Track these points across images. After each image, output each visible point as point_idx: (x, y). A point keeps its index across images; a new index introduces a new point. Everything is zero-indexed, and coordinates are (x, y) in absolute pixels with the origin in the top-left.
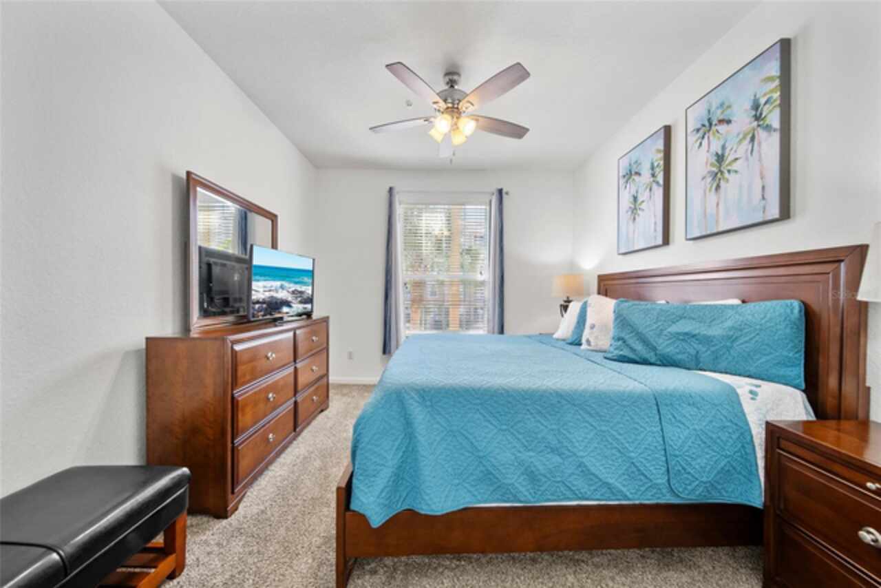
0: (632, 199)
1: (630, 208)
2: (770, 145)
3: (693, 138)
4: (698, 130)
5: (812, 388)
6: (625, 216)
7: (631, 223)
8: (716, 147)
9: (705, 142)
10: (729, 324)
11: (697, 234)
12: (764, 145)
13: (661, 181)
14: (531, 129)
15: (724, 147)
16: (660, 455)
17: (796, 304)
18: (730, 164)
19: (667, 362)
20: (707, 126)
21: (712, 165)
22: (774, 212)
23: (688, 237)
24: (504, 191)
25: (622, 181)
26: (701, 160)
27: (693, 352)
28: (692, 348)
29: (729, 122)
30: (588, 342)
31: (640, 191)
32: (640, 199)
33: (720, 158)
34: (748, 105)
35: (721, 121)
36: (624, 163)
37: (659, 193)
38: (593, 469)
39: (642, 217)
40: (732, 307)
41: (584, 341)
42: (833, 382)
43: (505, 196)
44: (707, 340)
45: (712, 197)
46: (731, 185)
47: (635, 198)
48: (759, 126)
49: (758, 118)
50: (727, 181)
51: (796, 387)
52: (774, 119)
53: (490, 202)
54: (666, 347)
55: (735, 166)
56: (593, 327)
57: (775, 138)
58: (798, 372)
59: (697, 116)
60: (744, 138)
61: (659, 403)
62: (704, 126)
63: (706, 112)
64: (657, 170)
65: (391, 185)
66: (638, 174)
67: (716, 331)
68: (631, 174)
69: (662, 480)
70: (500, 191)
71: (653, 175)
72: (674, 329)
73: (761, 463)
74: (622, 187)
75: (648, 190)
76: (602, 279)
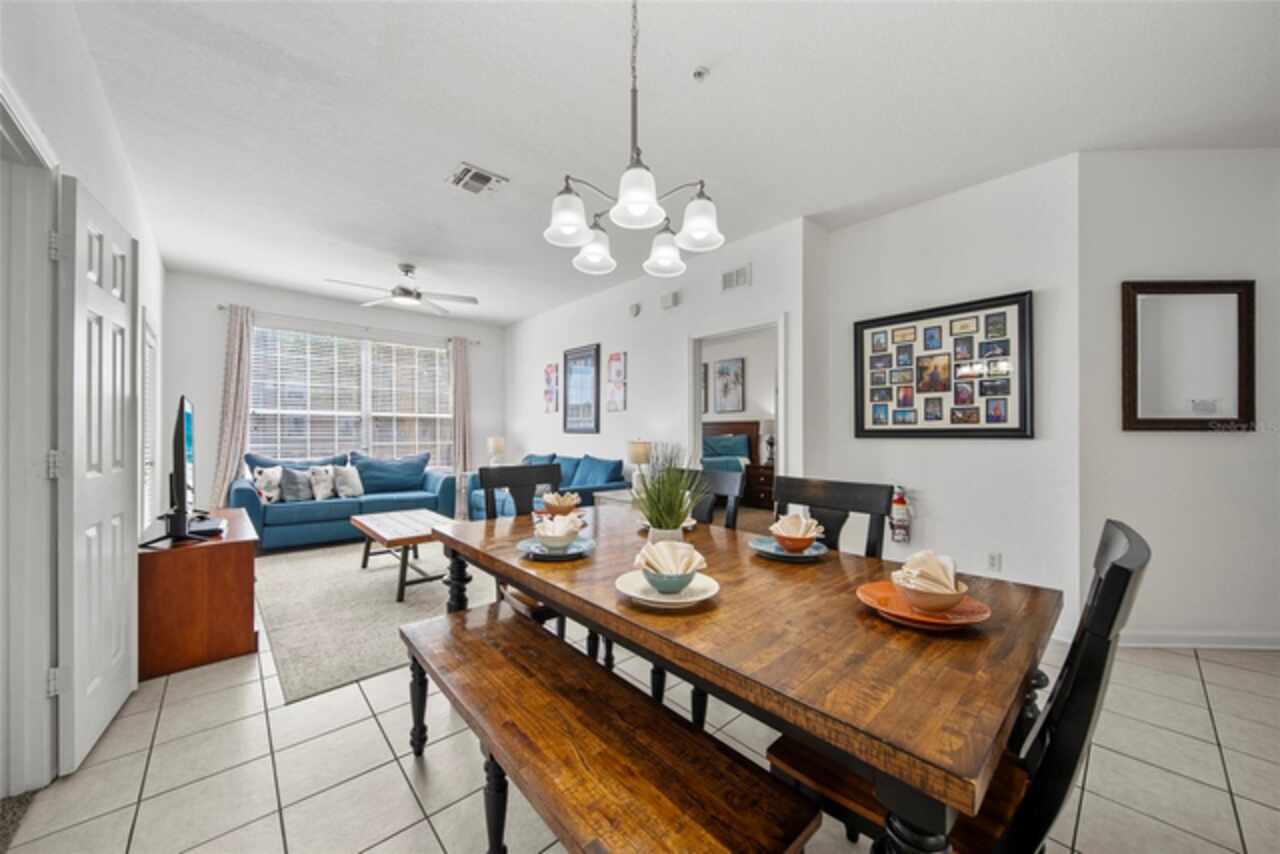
5: (749, 456)
8: (725, 381)
22: (741, 408)
23: (717, 410)
27: (725, 450)
42: (753, 454)
44: (728, 447)
58: (747, 453)
67: (731, 444)
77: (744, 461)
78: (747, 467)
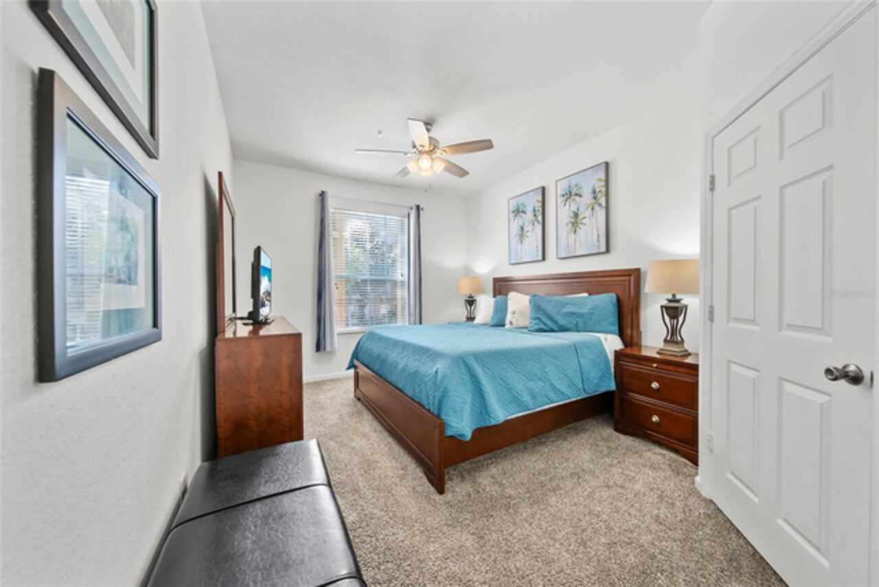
0: (520, 229)
1: (518, 234)
2: (601, 214)
3: (560, 200)
4: (563, 196)
5: (621, 334)
6: (515, 240)
7: (519, 244)
8: (574, 208)
9: (568, 203)
10: (589, 306)
11: (563, 256)
12: (599, 213)
13: (540, 220)
14: (471, 173)
15: (578, 209)
16: (579, 374)
17: (614, 295)
18: (581, 219)
19: (563, 329)
20: (569, 195)
21: (572, 217)
22: (603, 249)
23: (559, 256)
24: (421, 207)
25: (512, 215)
26: (566, 213)
27: (574, 322)
28: (574, 320)
29: (580, 196)
30: (511, 323)
31: (526, 224)
32: (526, 229)
33: (576, 215)
34: (590, 190)
35: (577, 195)
36: (513, 203)
37: (539, 228)
38: (557, 386)
39: (527, 241)
40: (585, 297)
41: (507, 322)
42: (629, 332)
43: (421, 212)
44: (581, 315)
45: (572, 236)
46: (582, 231)
47: (522, 228)
48: (596, 203)
49: (595, 198)
50: (580, 228)
51: (616, 334)
52: (603, 201)
53: (409, 214)
54: (563, 321)
55: (584, 221)
56: (514, 313)
57: (603, 212)
58: (616, 328)
59: (563, 187)
60: (588, 207)
61: (576, 348)
62: (566, 194)
63: (567, 187)
64: (538, 213)
65: (324, 189)
66: (524, 212)
67: (584, 310)
68: (518, 212)
69: (580, 386)
70: (418, 207)
71: (535, 216)
72: (565, 310)
73: (613, 370)
74: (512, 219)
75: (531, 225)
76: (497, 281)
77: (612, 343)
78: (618, 355)
